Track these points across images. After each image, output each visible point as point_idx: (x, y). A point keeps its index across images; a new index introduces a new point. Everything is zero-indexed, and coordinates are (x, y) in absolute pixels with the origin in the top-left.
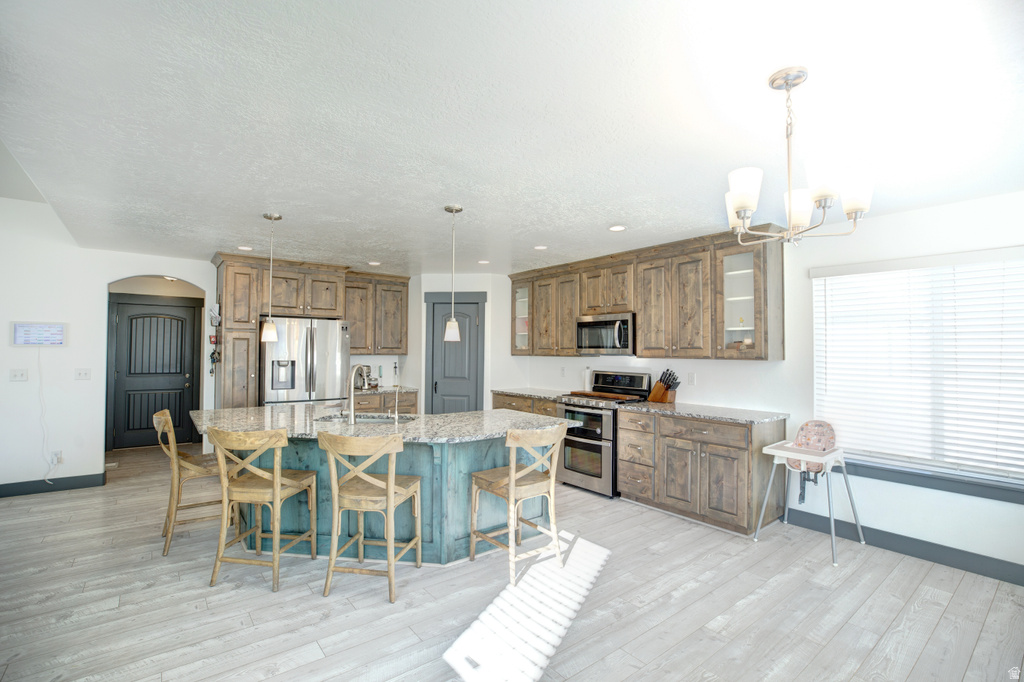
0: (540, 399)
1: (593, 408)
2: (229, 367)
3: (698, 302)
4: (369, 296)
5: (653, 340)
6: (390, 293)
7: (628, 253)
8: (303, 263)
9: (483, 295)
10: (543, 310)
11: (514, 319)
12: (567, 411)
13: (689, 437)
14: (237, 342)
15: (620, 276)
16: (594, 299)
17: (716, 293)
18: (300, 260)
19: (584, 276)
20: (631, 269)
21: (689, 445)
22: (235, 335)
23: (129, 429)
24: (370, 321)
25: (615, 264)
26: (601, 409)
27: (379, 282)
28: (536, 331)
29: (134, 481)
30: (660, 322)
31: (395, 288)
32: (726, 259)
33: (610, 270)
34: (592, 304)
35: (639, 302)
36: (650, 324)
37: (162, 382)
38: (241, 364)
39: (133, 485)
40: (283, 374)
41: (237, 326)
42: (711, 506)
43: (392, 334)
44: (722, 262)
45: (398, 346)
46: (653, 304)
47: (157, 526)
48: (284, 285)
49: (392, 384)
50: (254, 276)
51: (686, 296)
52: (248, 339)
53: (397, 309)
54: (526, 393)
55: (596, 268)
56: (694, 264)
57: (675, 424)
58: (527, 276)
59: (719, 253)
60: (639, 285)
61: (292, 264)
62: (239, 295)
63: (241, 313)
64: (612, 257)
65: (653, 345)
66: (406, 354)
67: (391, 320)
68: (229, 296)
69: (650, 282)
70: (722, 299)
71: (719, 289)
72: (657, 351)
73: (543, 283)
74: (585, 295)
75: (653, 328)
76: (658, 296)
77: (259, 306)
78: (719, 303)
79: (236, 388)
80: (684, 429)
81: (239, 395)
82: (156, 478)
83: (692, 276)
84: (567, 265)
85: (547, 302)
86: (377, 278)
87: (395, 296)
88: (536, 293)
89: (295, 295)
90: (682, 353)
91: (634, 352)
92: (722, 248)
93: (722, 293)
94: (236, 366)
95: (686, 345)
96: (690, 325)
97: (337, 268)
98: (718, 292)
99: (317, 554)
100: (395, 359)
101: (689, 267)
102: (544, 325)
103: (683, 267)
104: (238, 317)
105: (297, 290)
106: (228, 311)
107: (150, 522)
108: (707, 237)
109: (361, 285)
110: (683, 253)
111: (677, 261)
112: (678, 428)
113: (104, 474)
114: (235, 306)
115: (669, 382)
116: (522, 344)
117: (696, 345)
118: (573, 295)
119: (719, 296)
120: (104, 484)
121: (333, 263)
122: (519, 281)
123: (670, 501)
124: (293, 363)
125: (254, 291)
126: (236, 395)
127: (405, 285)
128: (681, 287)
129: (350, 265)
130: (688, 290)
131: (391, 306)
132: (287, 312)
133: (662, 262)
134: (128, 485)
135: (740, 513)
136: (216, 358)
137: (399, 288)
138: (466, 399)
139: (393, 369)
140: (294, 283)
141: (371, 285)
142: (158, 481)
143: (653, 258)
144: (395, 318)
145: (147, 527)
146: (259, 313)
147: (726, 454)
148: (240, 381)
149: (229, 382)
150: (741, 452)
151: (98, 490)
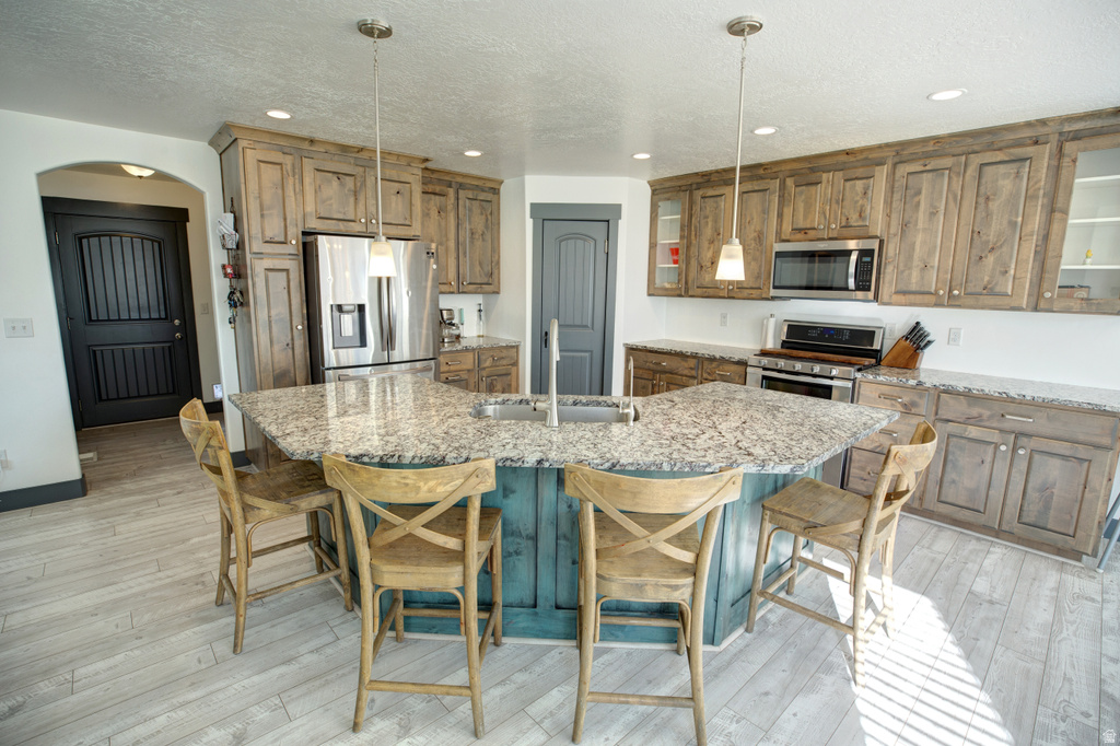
0: (712, 359)
1: (815, 376)
2: (262, 315)
3: (1013, 224)
4: (450, 207)
5: (914, 280)
6: (476, 203)
7: (880, 147)
8: (361, 150)
9: (617, 209)
10: (708, 232)
11: (653, 246)
12: (764, 377)
13: (994, 425)
14: (270, 274)
15: (859, 184)
16: (805, 217)
17: (1052, 211)
18: (359, 143)
19: (790, 182)
20: (882, 173)
21: (995, 437)
22: (268, 263)
23: (101, 399)
24: (452, 244)
25: (854, 163)
26: (832, 378)
27: (461, 186)
28: (694, 263)
29: (129, 485)
30: (931, 253)
31: (482, 196)
32: (1082, 157)
33: (840, 174)
34: (801, 225)
35: (894, 223)
36: (910, 257)
37: (140, 332)
38: (280, 310)
39: (132, 493)
40: (348, 324)
41: (269, 248)
42: (1024, 520)
43: (480, 264)
44: (1074, 161)
45: (486, 283)
46: (920, 225)
47: (199, 580)
48: (335, 183)
49: (475, 334)
50: (289, 168)
51: (988, 215)
52: (287, 270)
53: (487, 227)
54: (688, 350)
55: (812, 170)
56: (1014, 166)
57: (969, 405)
58: (679, 184)
59: (1069, 147)
60: (897, 196)
61: (344, 149)
62: (267, 197)
63: (274, 228)
64: (848, 153)
65: (914, 287)
66: (498, 293)
67: (478, 243)
68: (251, 200)
69: (919, 193)
70: (1065, 221)
71: (1059, 205)
72: (920, 297)
73: (711, 192)
74: (788, 211)
75: (916, 262)
76: (933, 214)
77: (300, 216)
78: (1056, 227)
79: (276, 348)
80: (986, 413)
81: (281, 358)
82: (162, 478)
83: (1006, 185)
84: (759, 166)
85: (716, 221)
86: (459, 180)
87: (483, 208)
88: (697, 208)
89: (352, 200)
90: (970, 300)
91: (876, 298)
92: (1073, 139)
93: (1065, 212)
94: (273, 313)
95: (979, 289)
96: (990, 259)
97: (410, 160)
98: (1056, 208)
99: (504, 634)
100: (479, 299)
101: (1002, 169)
102: (710, 254)
103: (989, 170)
104: (269, 234)
105: (355, 194)
106: (253, 225)
107: (184, 571)
108: (1052, 119)
109: (438, 189)
110: (990, 147)
111: (976, 160)
112: (975, 411)
113: (83, 481)
114: (262, 216)
115: (916, 339)
116: (662, 281)
117: (998, 289)
118: (765, 211)
119: (1057, 215)
120: (84, 494)
121: (408, 152)
122: (663, 190)
123: (943, 509)
124: (361, 308)
125: (290, 192)
126: (276, 359)
127: (496, 191)
128: (982, 200)
129: (430, 156)
130: (994, 206)
131: (479, 222)
132: (342, 227)
133: (947, 162)
134: (125, 494)
135: (1080, 533)
136: (238, 299)
137: (489, 196)
138: (587, 354)
139: (476, 314)
140: (349, 182)
141: (451, 192)
142: (170, 485)
143: (929, 156)
144: (483, 240)
145: (182, 582)
146: (301, 230)
147: (1067, 453)
148: (282, 336)
149: (264, 338)
150: (1098, 452)
151: (78, 505)
